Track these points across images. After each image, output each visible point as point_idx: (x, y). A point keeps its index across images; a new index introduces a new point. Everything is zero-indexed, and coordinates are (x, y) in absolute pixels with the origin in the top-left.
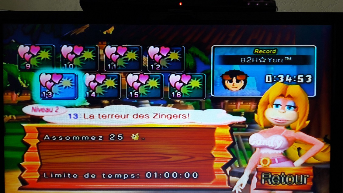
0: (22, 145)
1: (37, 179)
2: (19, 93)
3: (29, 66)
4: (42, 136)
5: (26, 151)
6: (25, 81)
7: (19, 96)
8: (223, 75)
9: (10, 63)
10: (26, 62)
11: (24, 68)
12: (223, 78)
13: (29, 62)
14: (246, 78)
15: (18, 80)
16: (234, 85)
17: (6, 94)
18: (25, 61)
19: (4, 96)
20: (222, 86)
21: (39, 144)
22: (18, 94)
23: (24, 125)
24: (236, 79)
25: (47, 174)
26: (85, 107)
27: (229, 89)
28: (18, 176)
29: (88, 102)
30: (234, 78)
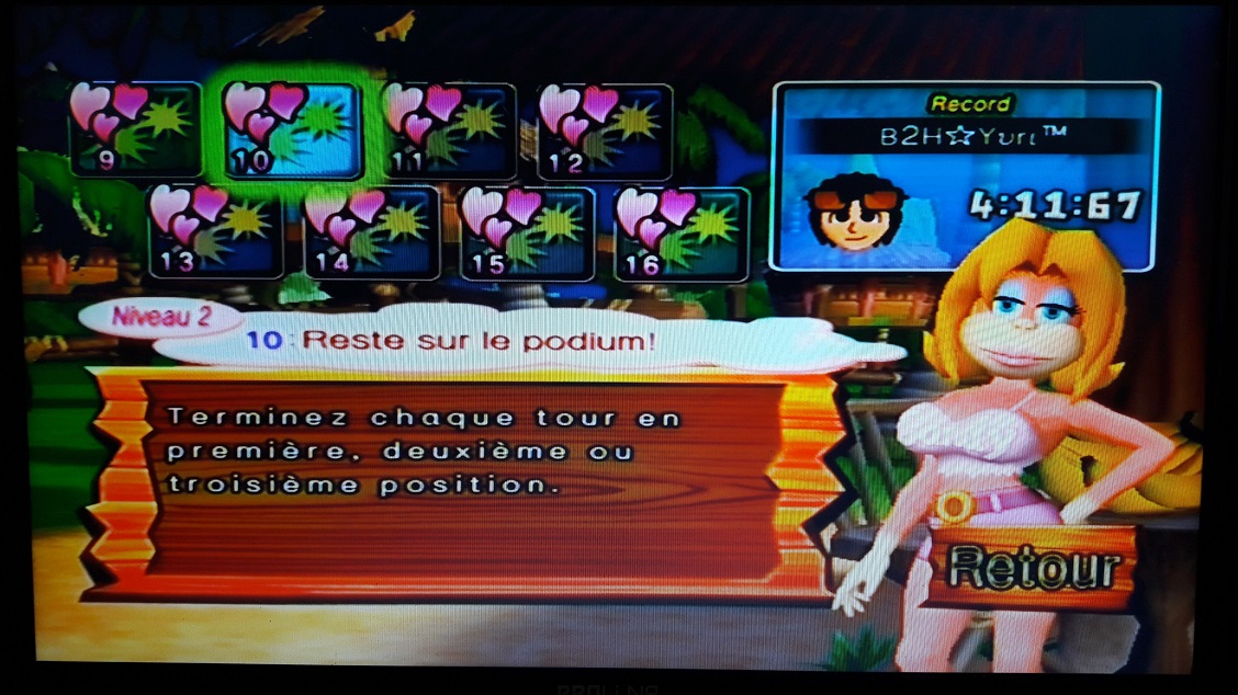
0: (90, 444)
1: (146, 564)
2: (77, 257)
3: (111, 161)
4: (158, 411)
5: (106, 464)
6: (97, 213)
7: (76, 269)
8: (813, 192)
9: (41, 149)
10: (100, 146)
11: (92, 166)
12: (812, 205)
13: (110, 145)
14: (900, 204)
15: (74, 212)
16: (854, 229)
17: (30, 260)
18: (96, 139)
19: (25, 268)
20: (810, 232)
21: (153, 441)
22: (74, 260)
23: (96, 371)
24: (862, 205)
26: (313, 307)
27: (833, 245)
28: (79, 553)
29: (322, 288)
30: (856, 205)
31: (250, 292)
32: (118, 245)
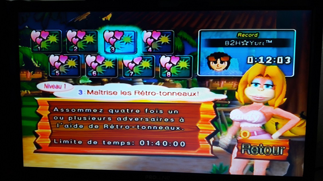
0: (35, 116)
1: (49, 144)
2: (33, 72)
4: (52, 108)
5: (39, 121)
6: (37, 62)
7: (32, 74)
8: (208, 57)
9: (24, 46)
11: (36, 50)
12: (208, 60)
13: (40, 46)
14: (230, 60)
15: (32, 61)
16: (218, 66)
17: (22, 72)
18: (37, 44)
19: (20, 74)
20: (207, 66)
21: (50, 115)
22: (32, 72)
23: (37, 99)
24: (220, 60)
25: (57, 140)
26: (88, 84)
27: (213, 69)
28: (33, 141)
29: (90, 79)
30: (219, 60)
31: (73, 80)
32: (42, 69)
